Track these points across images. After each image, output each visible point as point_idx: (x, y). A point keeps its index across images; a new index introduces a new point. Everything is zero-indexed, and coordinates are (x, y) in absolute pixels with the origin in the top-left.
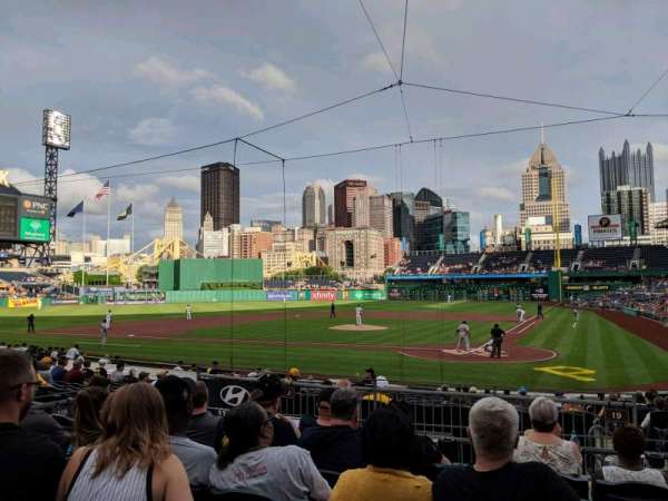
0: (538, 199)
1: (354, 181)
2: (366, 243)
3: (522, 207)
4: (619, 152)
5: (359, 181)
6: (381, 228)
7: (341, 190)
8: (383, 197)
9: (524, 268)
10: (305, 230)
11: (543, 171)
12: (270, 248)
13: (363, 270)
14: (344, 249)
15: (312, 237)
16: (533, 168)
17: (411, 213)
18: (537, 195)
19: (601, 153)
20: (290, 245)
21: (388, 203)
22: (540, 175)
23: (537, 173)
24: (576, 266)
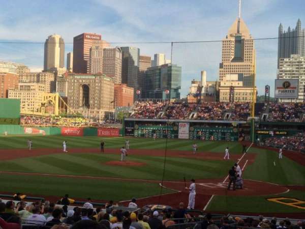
0: (234, 60)
1: (91, 35)
2: (101, 87)
3: (221, 66)
4: (293, 28)
5: (95, 35)
6: (112, 75)
7: (79, 41)
8: (114, 50)
9: (228, 115)
10: (48, 74)
11: (238, 39)
12: (16, 87)
13: (96, 109)
14: (81, 92)
15: (53, 79)
16: (231, 35)
17: (136, 64)
18: (233, 57)
19: (280, 27)
20: (35, 86)
21: (119, 55)
22: (236, 41)
23: (233, 39)
24: (265, 116)
